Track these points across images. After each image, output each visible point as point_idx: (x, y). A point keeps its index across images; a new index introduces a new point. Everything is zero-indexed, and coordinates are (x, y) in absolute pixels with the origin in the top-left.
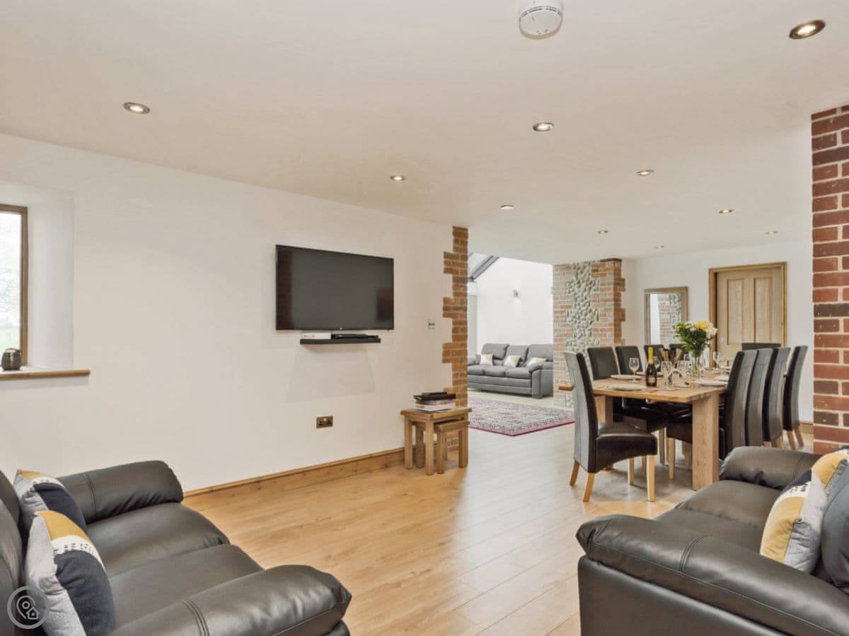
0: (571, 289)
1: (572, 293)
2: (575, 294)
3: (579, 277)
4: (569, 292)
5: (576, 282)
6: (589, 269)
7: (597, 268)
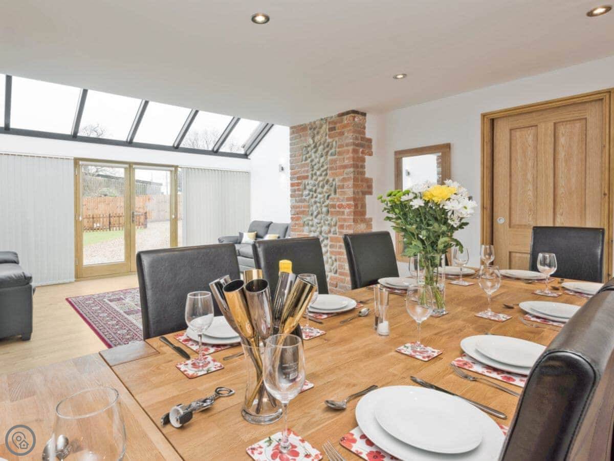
0: (308, 156)
1: (309, 160)
2: (312, 161)
3: (316, 140)
4: (306, 159)
5: (312, 146)
6: (325, 127)
7: (334, 125)
